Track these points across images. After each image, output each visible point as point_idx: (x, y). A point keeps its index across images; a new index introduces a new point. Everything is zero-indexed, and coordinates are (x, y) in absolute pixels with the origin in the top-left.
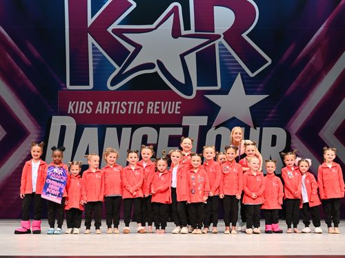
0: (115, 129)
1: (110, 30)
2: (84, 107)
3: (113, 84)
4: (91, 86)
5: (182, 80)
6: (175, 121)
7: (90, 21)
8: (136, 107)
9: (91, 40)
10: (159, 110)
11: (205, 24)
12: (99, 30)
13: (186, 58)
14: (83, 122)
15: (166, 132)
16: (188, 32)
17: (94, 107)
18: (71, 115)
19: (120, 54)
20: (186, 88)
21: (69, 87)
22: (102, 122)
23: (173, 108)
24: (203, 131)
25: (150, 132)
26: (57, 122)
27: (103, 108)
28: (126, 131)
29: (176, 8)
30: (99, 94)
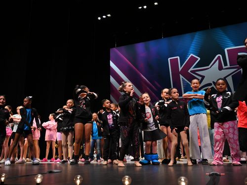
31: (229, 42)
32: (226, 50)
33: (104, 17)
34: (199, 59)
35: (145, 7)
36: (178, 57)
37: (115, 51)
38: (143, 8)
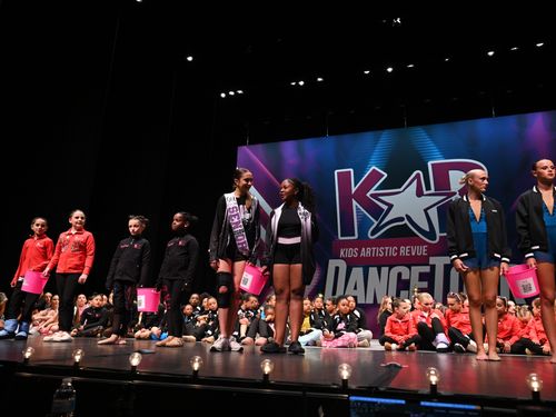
0: (375, 269)
1: (368, 195)
2: (351, 252)
3: (372, 235)
4: (356, 237)
5: (427, 229)
6: (423, 261)
7: (354, 190)
8: (392, 251)
9: (354, 203)
10: (410, 253)
11: (443, 184)
12: (361, 196)
13: (429, 211)
14: (351, 264)
15: (417, 270)
16: (429, 192)
17: (359, 252)
18: (342, 258)
19: (377, 212)
20: (431, 234)
21: (340, 238)
22: (366, 264)
23: (421, 251)
24: (448, 268)
25: (404, 270)
26: (332, 263)
27: (366, 252)
28: (385, 270)
29: (418, 175)
30: (363, 242)
31: (436, 151)
32: (429, 164)
33: (232, 93)
34: (386, 175)
35: (301, 83)
36: (352, 170)
37: (246, 152)
38: (297, 84)
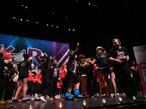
32: (28, 48)
34: (14, 49)
